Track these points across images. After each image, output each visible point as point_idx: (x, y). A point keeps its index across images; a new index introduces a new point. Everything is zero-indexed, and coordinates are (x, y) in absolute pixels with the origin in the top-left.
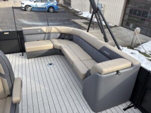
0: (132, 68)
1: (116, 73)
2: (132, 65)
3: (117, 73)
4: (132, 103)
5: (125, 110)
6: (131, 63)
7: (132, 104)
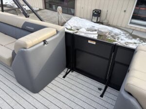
0: (58, 35)
1: (43, 43)
2: (57, 32)
3: (45, 43)
4: (68, 68)
5: (64, 77)
6: (55, 30)
7: (69, 70)
